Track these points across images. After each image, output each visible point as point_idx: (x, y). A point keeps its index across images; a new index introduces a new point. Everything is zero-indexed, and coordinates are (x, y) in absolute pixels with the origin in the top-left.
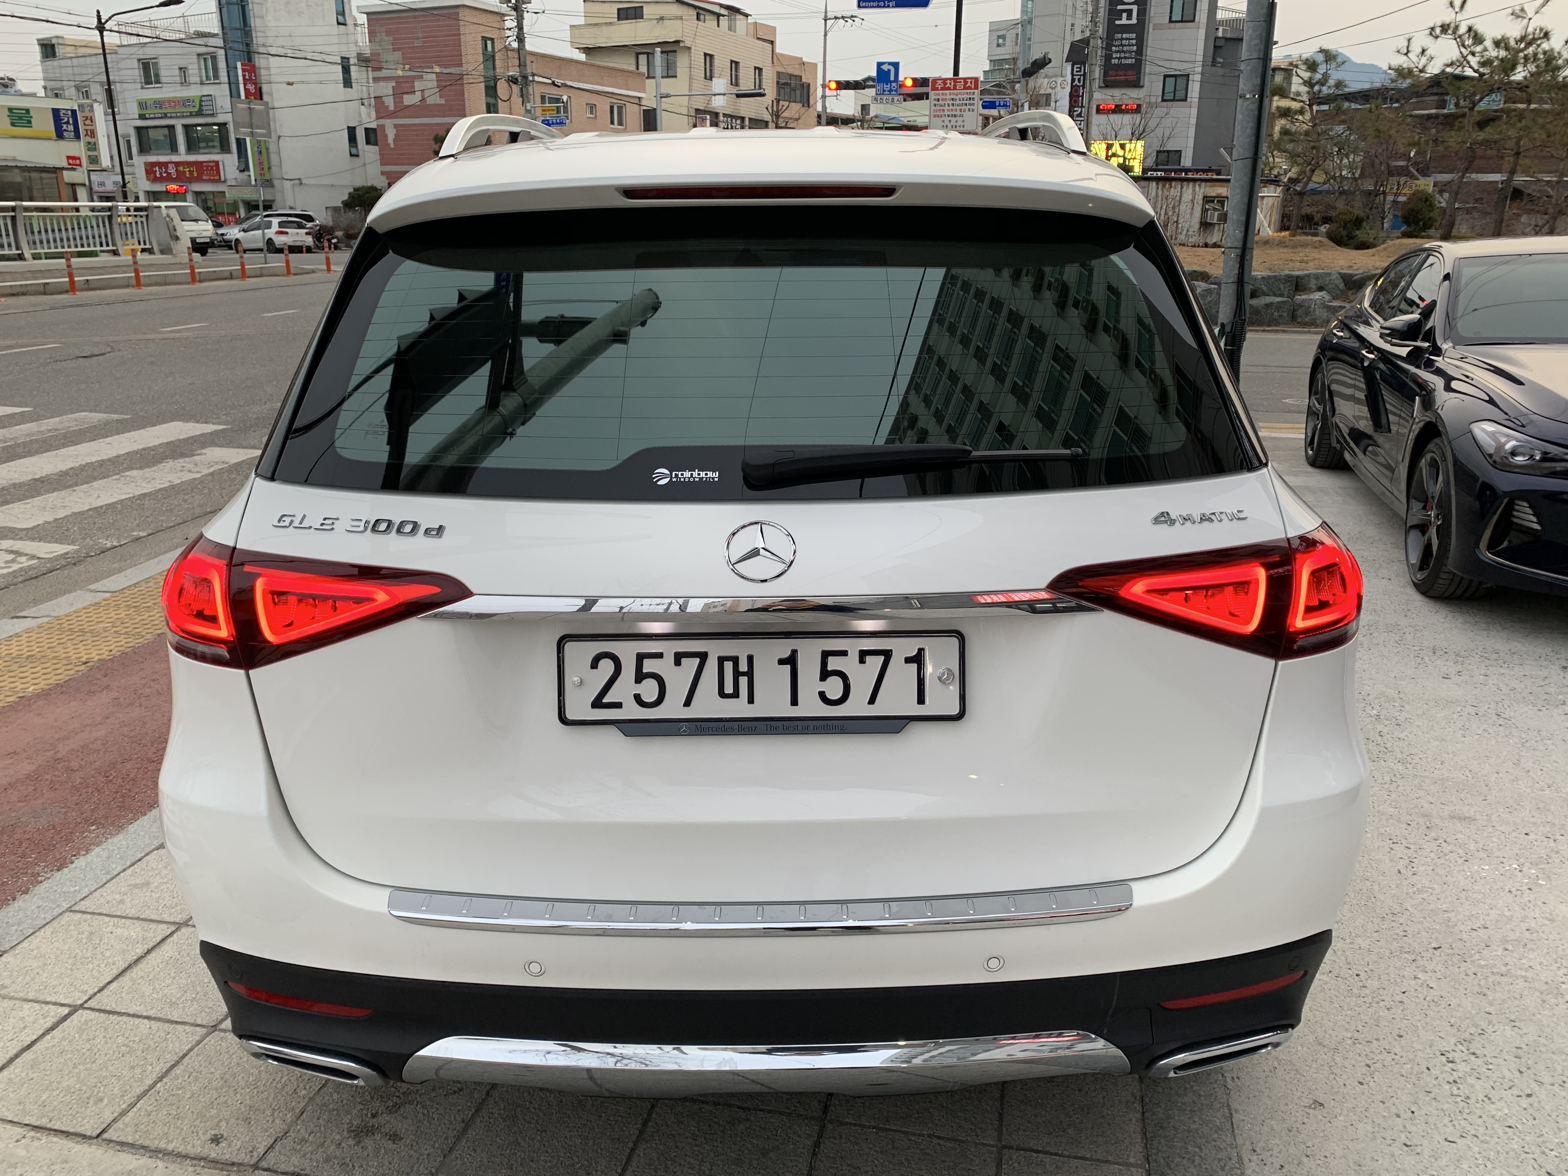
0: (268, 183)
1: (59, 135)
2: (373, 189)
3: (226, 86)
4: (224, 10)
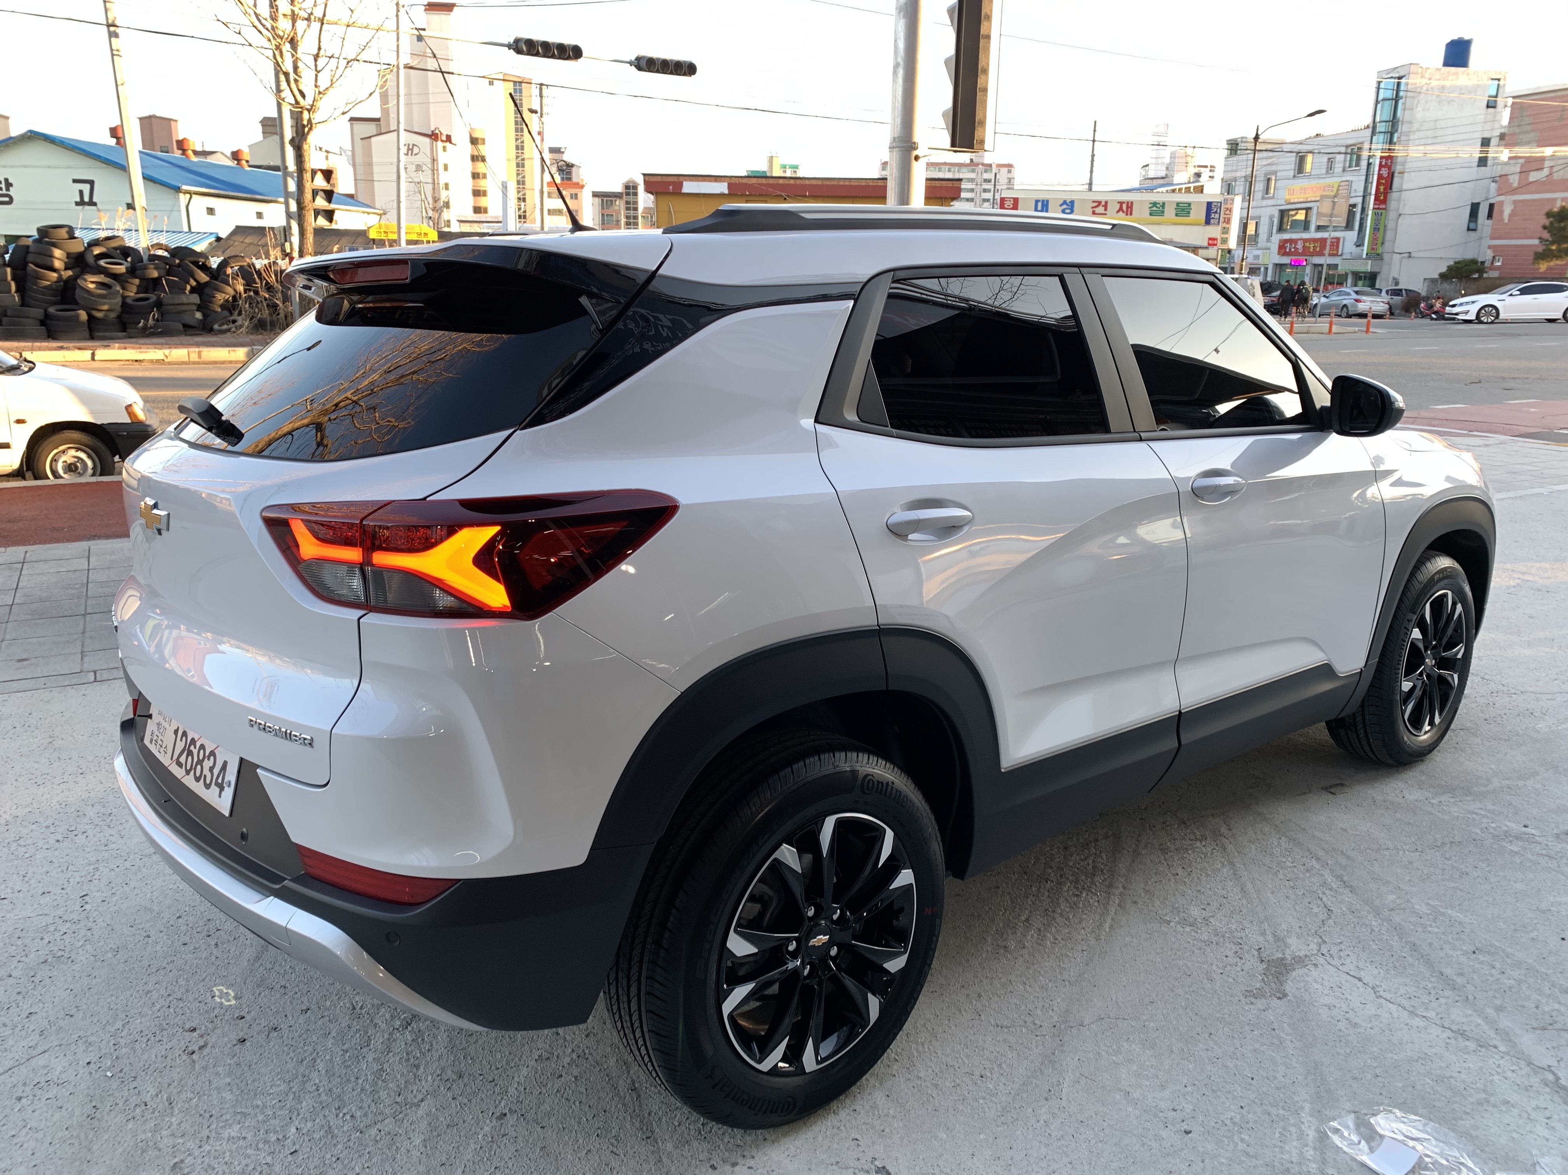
0: (1378, 257)
1: (1208, 222)
2: (1474, 262)
3: (1364, 172)
4: (1379, 106)
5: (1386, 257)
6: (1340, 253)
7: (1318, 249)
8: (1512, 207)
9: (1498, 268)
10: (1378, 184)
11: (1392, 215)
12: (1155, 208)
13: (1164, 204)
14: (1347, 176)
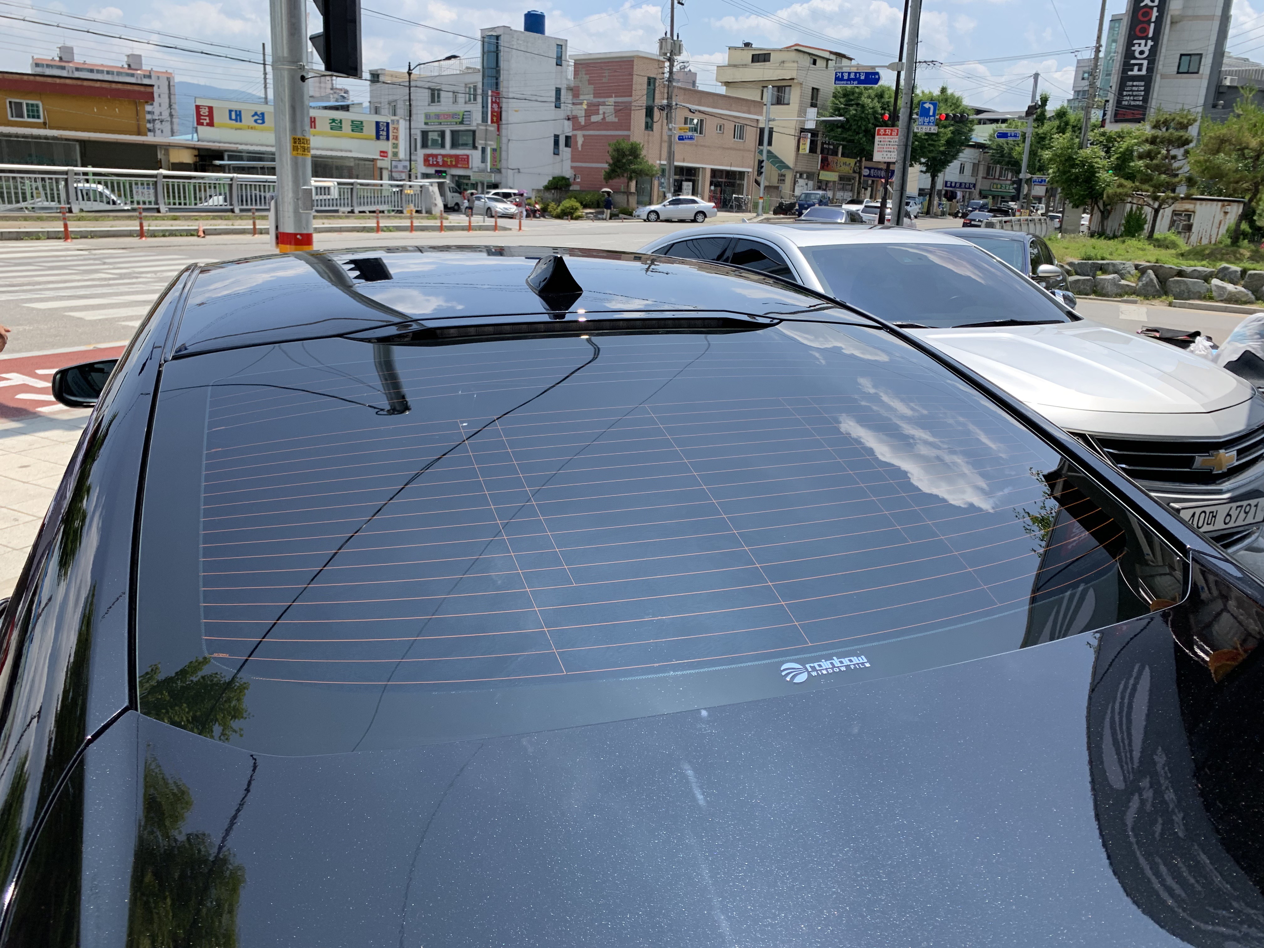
0: (499, 171)
1: (378, 137)
2: (564, 178)
3: (480, 105)
4: (485, 56)
5: (503, 171)
6: (470, 166)
7: (454, 163)
8: (583, 139)
9: (578, 183)
10: (492, 116)
11: (504, 140)
12: (334, 124)
13: (341, 120)
14: (468, 107)
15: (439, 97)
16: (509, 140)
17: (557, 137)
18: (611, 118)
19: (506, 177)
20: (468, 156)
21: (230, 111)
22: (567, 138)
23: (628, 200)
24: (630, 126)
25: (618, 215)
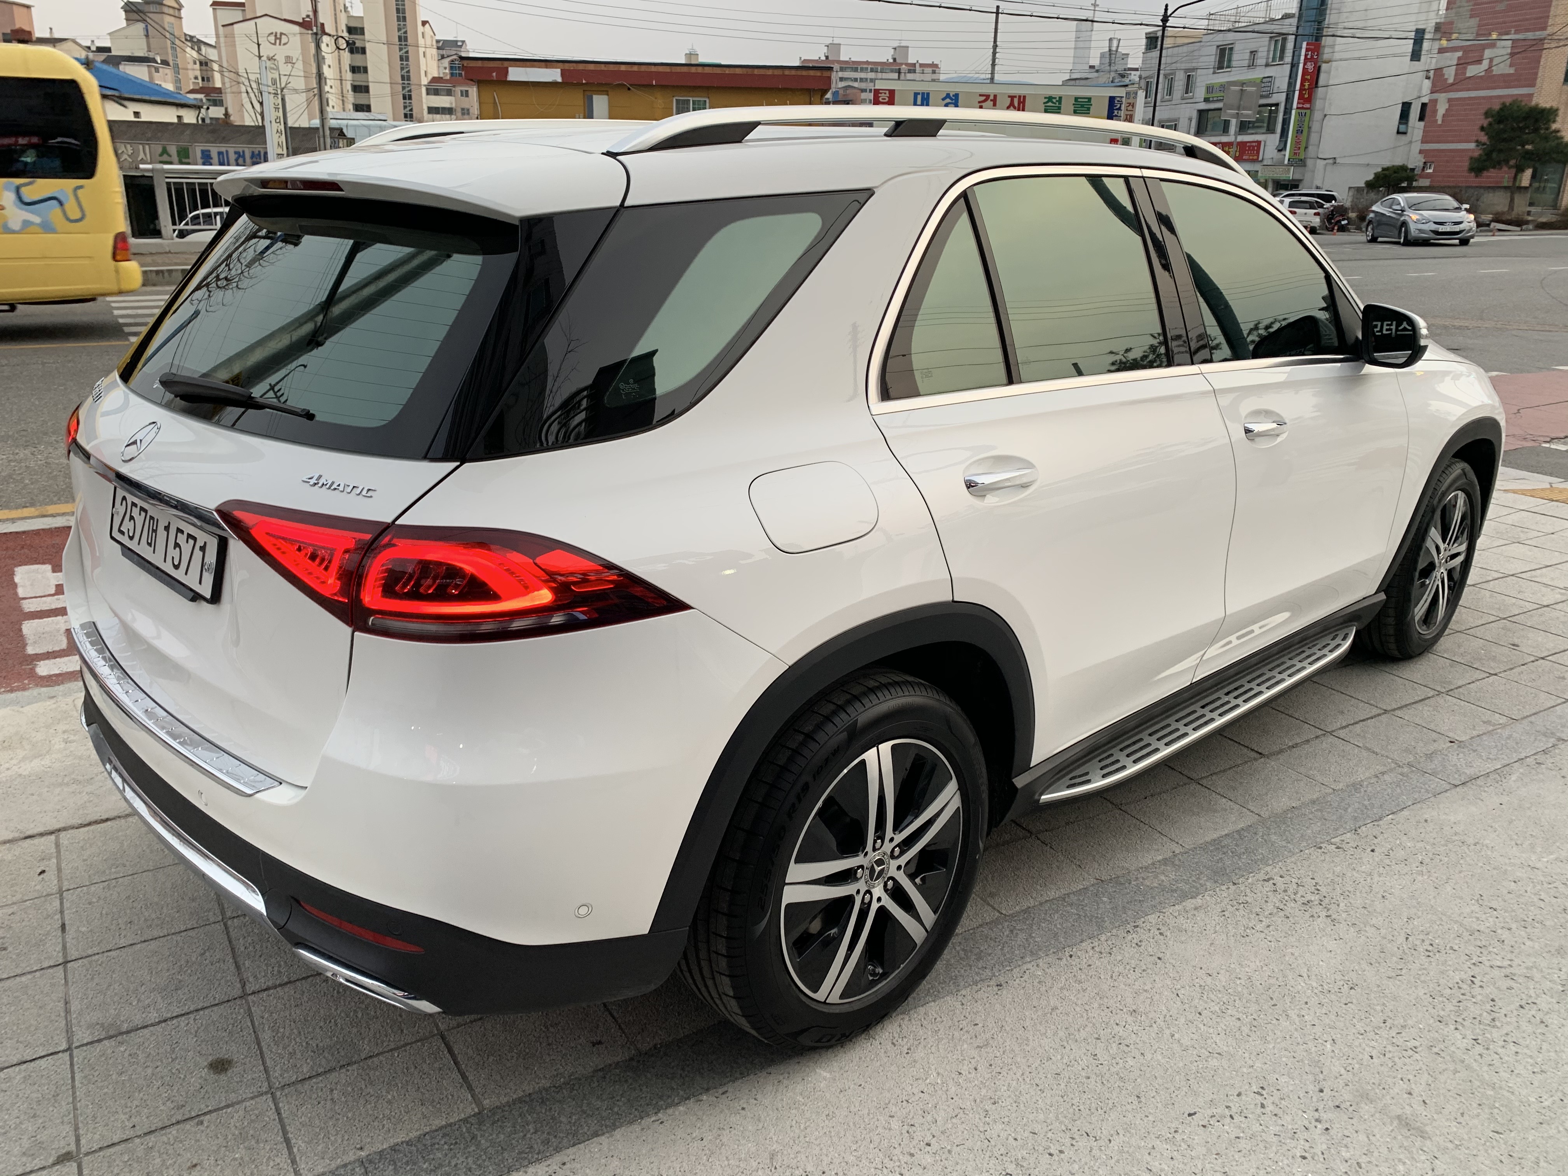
0: (1301, 163)
3: (1287, 67)
5: (1309, 164)
6: (1260, 158)
8: (1447, 106)
9: (1428, 176)
10: (1303, 80)
11: (1317, 115)
12: (1050, 104)
13: (1060, 98)
14: (1269, 72)
15: (1230, 60)
16: (1325, 116)
17: (1406, 108)
18: (1503, 68)
19: (1313, 172)
20: (1259, 143)
21: (916, 94)
22: (1424, 105)
23: (1512, 200)
24: (1536, 79)
25: (1488, 225)
